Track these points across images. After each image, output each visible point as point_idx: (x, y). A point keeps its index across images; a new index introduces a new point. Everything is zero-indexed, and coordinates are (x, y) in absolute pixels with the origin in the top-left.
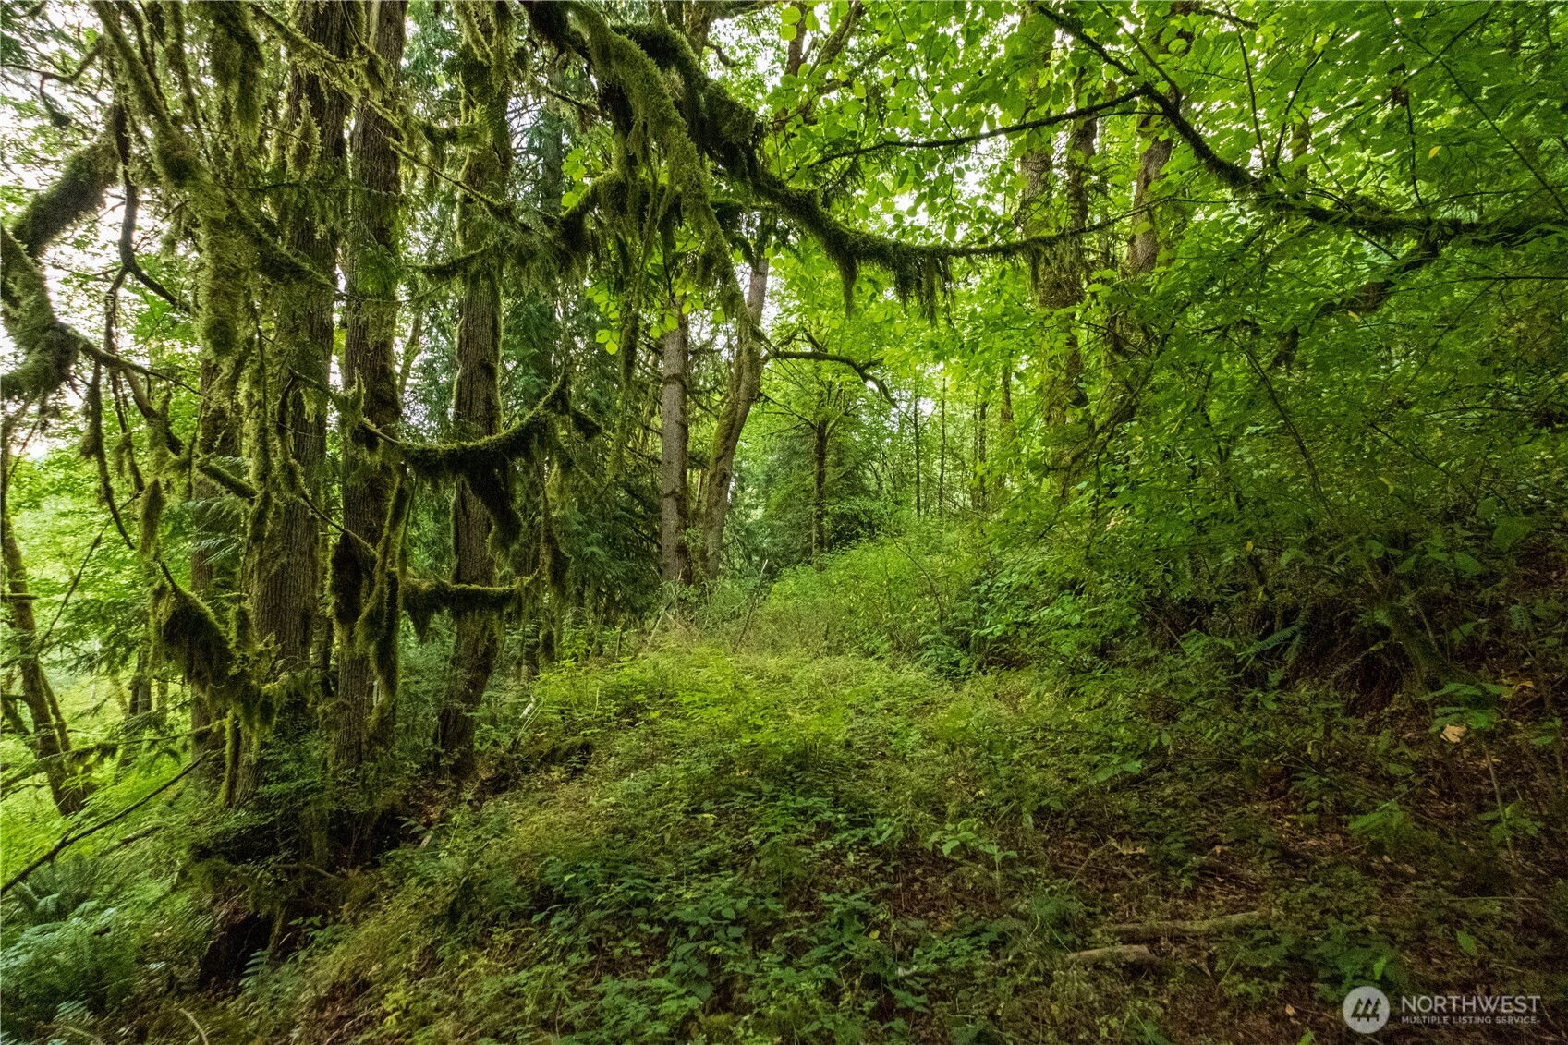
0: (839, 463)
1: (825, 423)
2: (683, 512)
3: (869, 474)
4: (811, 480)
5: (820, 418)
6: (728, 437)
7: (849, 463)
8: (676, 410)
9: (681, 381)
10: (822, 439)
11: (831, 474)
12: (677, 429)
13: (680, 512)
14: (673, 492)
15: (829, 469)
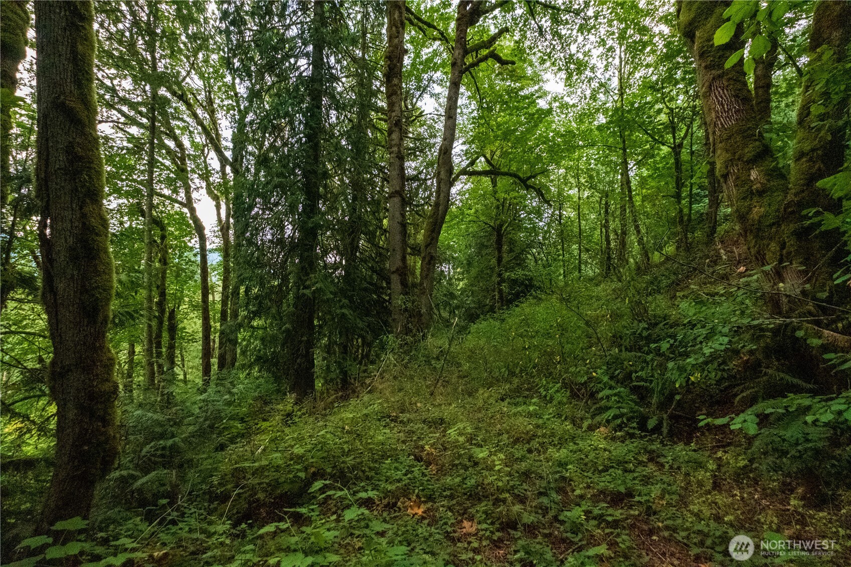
0: (511, 251)
1: (501, 226)
2: (404, 283)
3: (529, 256)
4: (494, 261)
5: (498, 222)
6: (433, 231)
7: (517, 250)
8: (398, 214)
9: (401, 196)
10: (500, 236)
11: (506, 257)
12: (398, 228)
13: (402, 284)
14: (397, 270)
15: (505, 255)
